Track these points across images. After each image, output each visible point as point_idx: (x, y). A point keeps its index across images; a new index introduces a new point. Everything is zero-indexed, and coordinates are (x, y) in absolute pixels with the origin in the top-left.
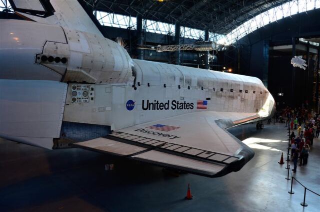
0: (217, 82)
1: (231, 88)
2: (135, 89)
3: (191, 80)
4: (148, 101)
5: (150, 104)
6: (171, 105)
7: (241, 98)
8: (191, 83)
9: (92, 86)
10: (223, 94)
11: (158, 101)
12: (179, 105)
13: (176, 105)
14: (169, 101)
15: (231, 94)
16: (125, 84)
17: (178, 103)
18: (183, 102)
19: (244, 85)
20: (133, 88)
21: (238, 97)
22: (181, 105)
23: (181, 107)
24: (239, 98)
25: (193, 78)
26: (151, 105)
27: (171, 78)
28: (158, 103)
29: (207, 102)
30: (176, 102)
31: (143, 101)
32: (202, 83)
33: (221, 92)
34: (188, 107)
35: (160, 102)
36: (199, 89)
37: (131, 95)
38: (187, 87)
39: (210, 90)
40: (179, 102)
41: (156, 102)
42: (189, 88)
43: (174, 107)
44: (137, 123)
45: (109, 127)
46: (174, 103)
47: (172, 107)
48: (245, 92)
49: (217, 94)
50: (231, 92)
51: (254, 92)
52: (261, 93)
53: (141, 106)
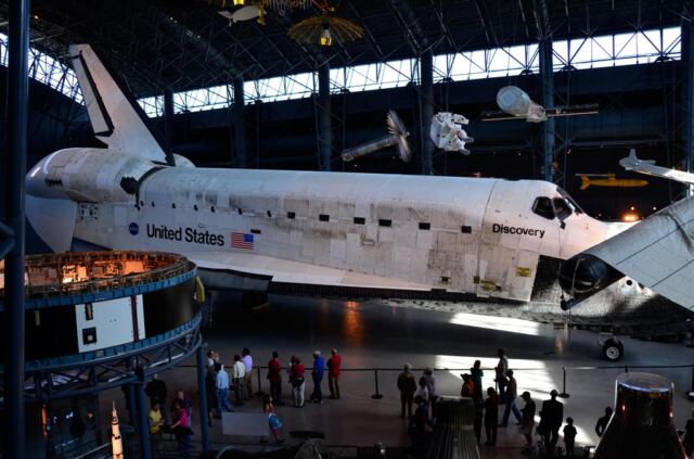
0: (276, 200)
1: (321, 212)
2: (139, 209)
3: (216, 197)
4: (153, 226)
5: (156, 230)
6: (184, 235)
7: (363, 238)
8: (215, 204)
9: (95, 205)
10: (294, 225)
12: (197, 237)
14: (181, 229)
15: (323, 225)
16: (127, 204)
17: (195, 233)
18: (205, 233)
19: (373, 205)
20: (136, 209)
21: (348, 235)
22: (202, 236)
23: (202, 240)
24: (355, 236)
25: (220, 194)
26: (158, 232)
27: (182, 194)
28: (166, 230)
29: (252, 237)
30: (192, 231)
31: (148, 226)
32: (240, 202)
33: (289, 220)
34: (213, 242)
35: (168, 229)
36: (232, 213)
37: (134, 217)
38: (210, 208)
39: (259, 215)
40: (198, 232)
41: (164, 228)
42: (213, 210)
43: (189, 238)
46: (189, 232)
47: (186, 239)
48: (377, 224)
49: (277, 224)
50: (323, 222)
51: (424, 226)
52: (466, 230)
53: (146, 231)
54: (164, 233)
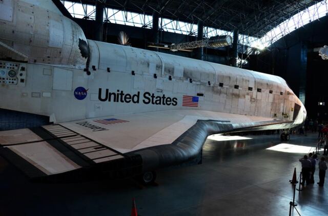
0: (214, 75)
1: (235, 84)
2: (89, 73)
3: (173, 69)
4: (107, 90)
5: (110, 94)
6: (142, 98)
7: (251, 98)
8: (173, 73)
9: (24, 65)
10: (222, 90)
11: (122, 92)
12: (155, 99)
13: (151, 98)
14: (139, 93)
15: (236, 91)
16: (74, 67)
17: (153, 97)
18: (162, 96)
19: (255, 81)
20: (85, 73)
21: (246, 96)
22: (158, 99)
23: (158, 102)
24: (248, 97)
25: (176, 67)
26: (112, 96)
27: (143, 63)
28: (122, 94)
29: (198, 98)
30: (149, 95)
31: (100, 90)
32: (191, 74)
33: (219, 88)
34: (168, 103)
35: (125, 93)
36: (185, 81)
37: (82, 80)
38: (168, 77)
39: (203, 84)
40: (156, 95)
41: (120, 92)
42: (170, 79)
43: (147, 101)
44: (90, 117)
45: (48, 118)
46: (147, 95)
47: (144, 101)
48: (256, 90)
49: (213, 90)
50: (236, 89)
51: (271, 92)
52: (281, 93)
53: (98, 95)
54: (120, 97)
